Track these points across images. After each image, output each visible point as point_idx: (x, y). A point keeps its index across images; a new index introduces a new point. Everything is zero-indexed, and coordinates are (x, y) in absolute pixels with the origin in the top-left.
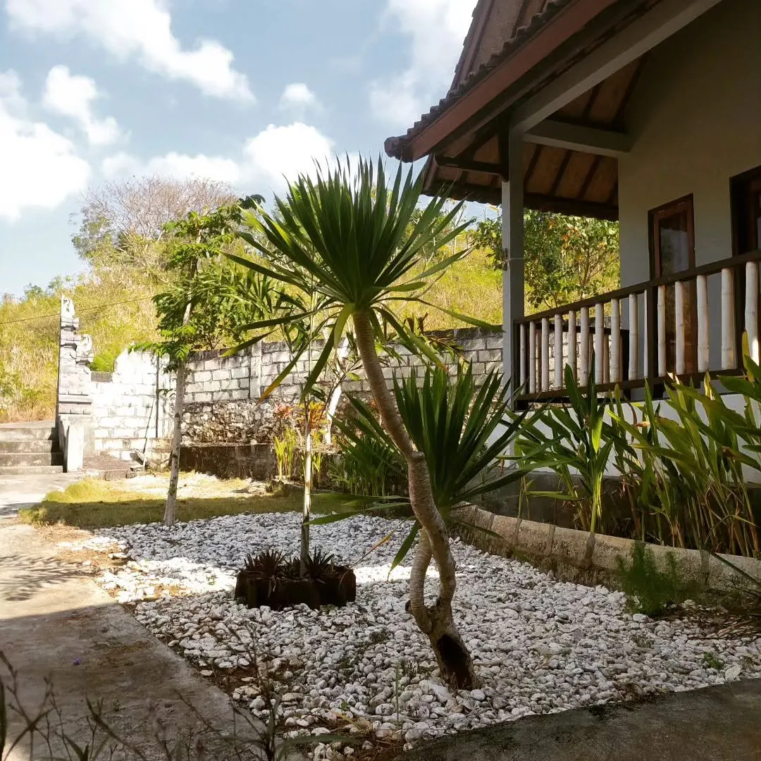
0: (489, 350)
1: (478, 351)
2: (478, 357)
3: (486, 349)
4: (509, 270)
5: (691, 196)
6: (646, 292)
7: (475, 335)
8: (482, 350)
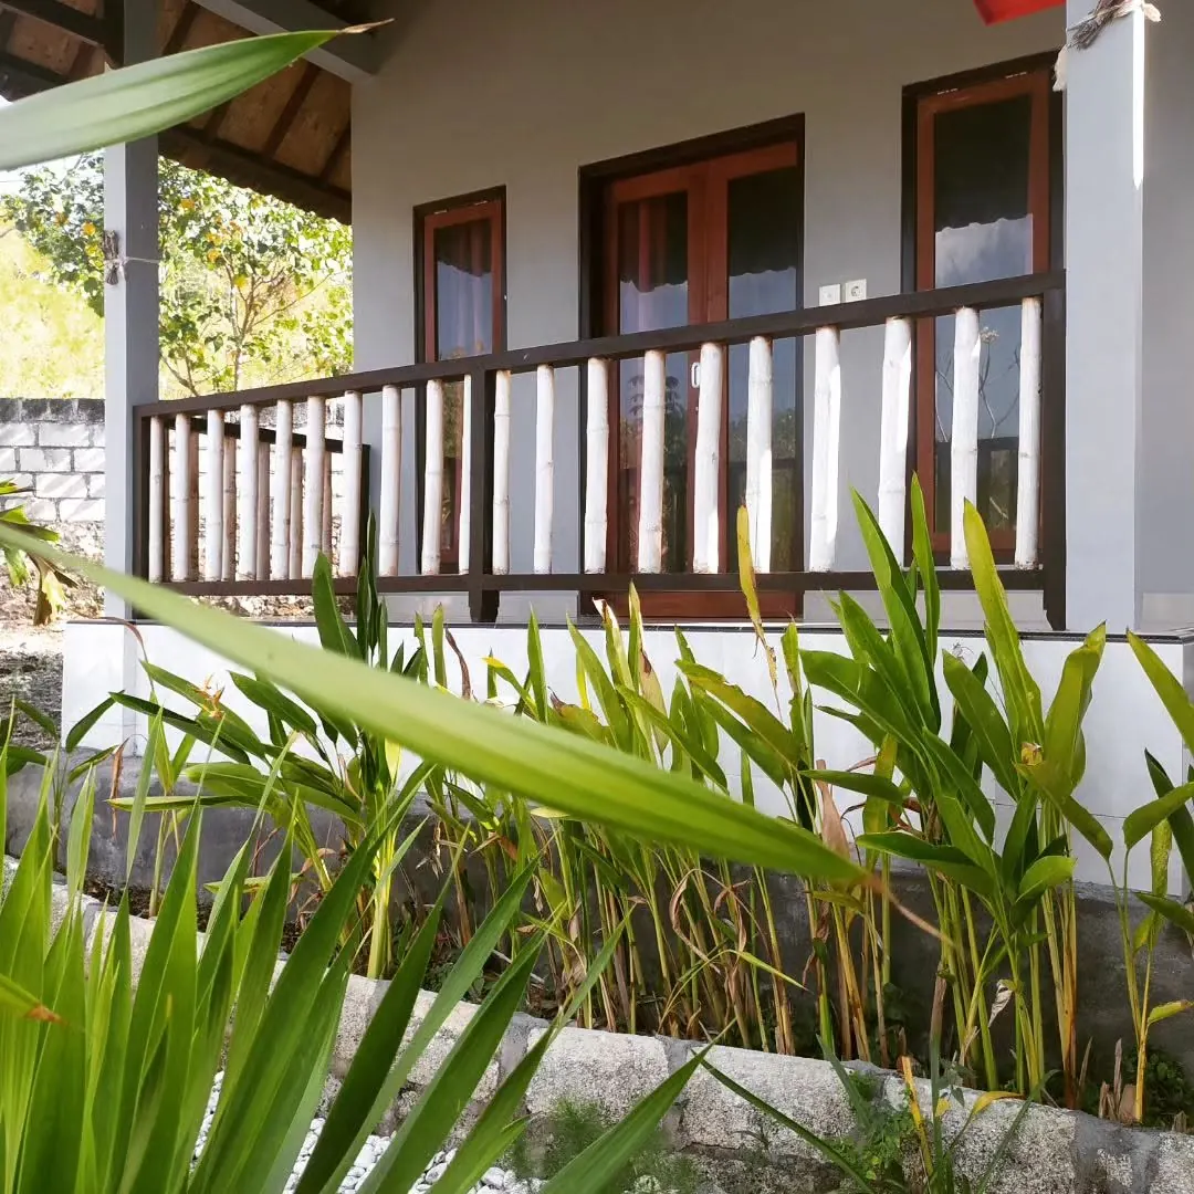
0: (44, 448)
1: (17, 450)
2: (18, 462)
3: (36, 446)
4: (122, 283)
5: (500, 192)
6: (468, 380)
7: (13, 413)
8: (28, 447)
